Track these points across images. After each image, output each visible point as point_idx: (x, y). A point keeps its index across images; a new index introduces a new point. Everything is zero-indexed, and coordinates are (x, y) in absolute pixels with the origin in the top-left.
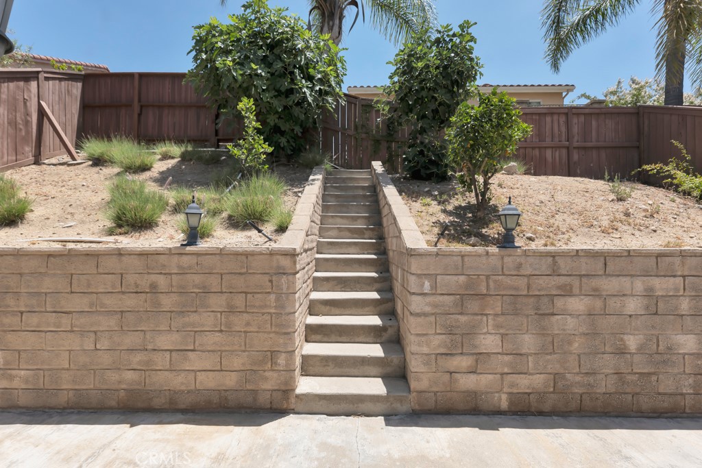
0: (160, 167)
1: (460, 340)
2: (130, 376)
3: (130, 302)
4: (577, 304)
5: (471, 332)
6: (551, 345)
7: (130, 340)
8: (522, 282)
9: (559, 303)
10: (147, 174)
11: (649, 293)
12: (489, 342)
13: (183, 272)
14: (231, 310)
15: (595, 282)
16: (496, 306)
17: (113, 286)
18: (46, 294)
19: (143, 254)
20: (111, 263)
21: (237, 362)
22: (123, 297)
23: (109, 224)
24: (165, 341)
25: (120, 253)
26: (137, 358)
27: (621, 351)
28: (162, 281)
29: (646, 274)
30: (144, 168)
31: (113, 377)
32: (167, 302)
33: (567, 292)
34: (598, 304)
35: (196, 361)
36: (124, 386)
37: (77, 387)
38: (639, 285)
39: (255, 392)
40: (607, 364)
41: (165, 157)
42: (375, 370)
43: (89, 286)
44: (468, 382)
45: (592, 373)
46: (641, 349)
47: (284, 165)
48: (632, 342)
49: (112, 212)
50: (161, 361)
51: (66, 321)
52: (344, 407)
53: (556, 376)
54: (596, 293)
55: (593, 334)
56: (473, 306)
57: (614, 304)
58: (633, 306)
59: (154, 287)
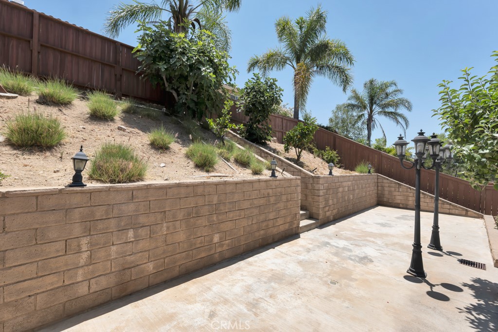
1: (327, 202)
2: (262, 232)
3: (262, 201)
7: (262, 218)
9: (339, 190)
17: (257, 196)
18: (235, 202)
20: (256, 186)
21: (288, 219)
22: (260, 199)
24: (271, 216)
26: (265, 224)
28: (271, 192)
31: (257, 234)
32: (272, 200)
34: (343, 189)
35: (279, 222)
36: (260, 237)
37: (246, 242)
38: (347, 184)
39: (292, 229)
42: (304, 217)
43: (250, 196)
44: (328, 214)
45: (342, 207)
50: (271, 223)
51: (242, 213)
52: (309, 228)
53: (338, 209)
55: (342, 197)
59: (268, 194)
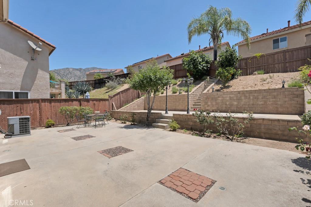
0: (179, 83)
1: (206, 103)
2: (174, 107)
3: (174, 100)
4: (220, 99)
5: (207, 103)
6: (217, 104)
7: (174, 104)
8: (213, 96)
9: (218, 99)
10: (177, 85)
11: (230, 97)
12: (209, 103)
13: (179, 97)
14: (183, 101)
15: (223, 96)
16: (210, 99)
19: (175, 95)
20: (172, 97)
21: (184, 106)
23: (172, 93)
24: (177, 104)
25: (173, 95)
27: (226, 104)
28: (177, 98)
29: (230, 94)
30: (176, 84)
32: (177, 100)
33: (219, 97)
34: (223, 98)
35: (180, 106)
38: (228, 96)
40: (224, 106)
41: (179, 81)
44: (207, 108)
45: (222, 107)
46: (229, 104)
47: (199, 80)
48: (228, 103)
49: (172, 92)
53: (218, 108)
54: (223, 97)
55: (222, 102)
56: (207, 99)
57: (225, 98)
58: (228, 99)
59: (176, 99)
